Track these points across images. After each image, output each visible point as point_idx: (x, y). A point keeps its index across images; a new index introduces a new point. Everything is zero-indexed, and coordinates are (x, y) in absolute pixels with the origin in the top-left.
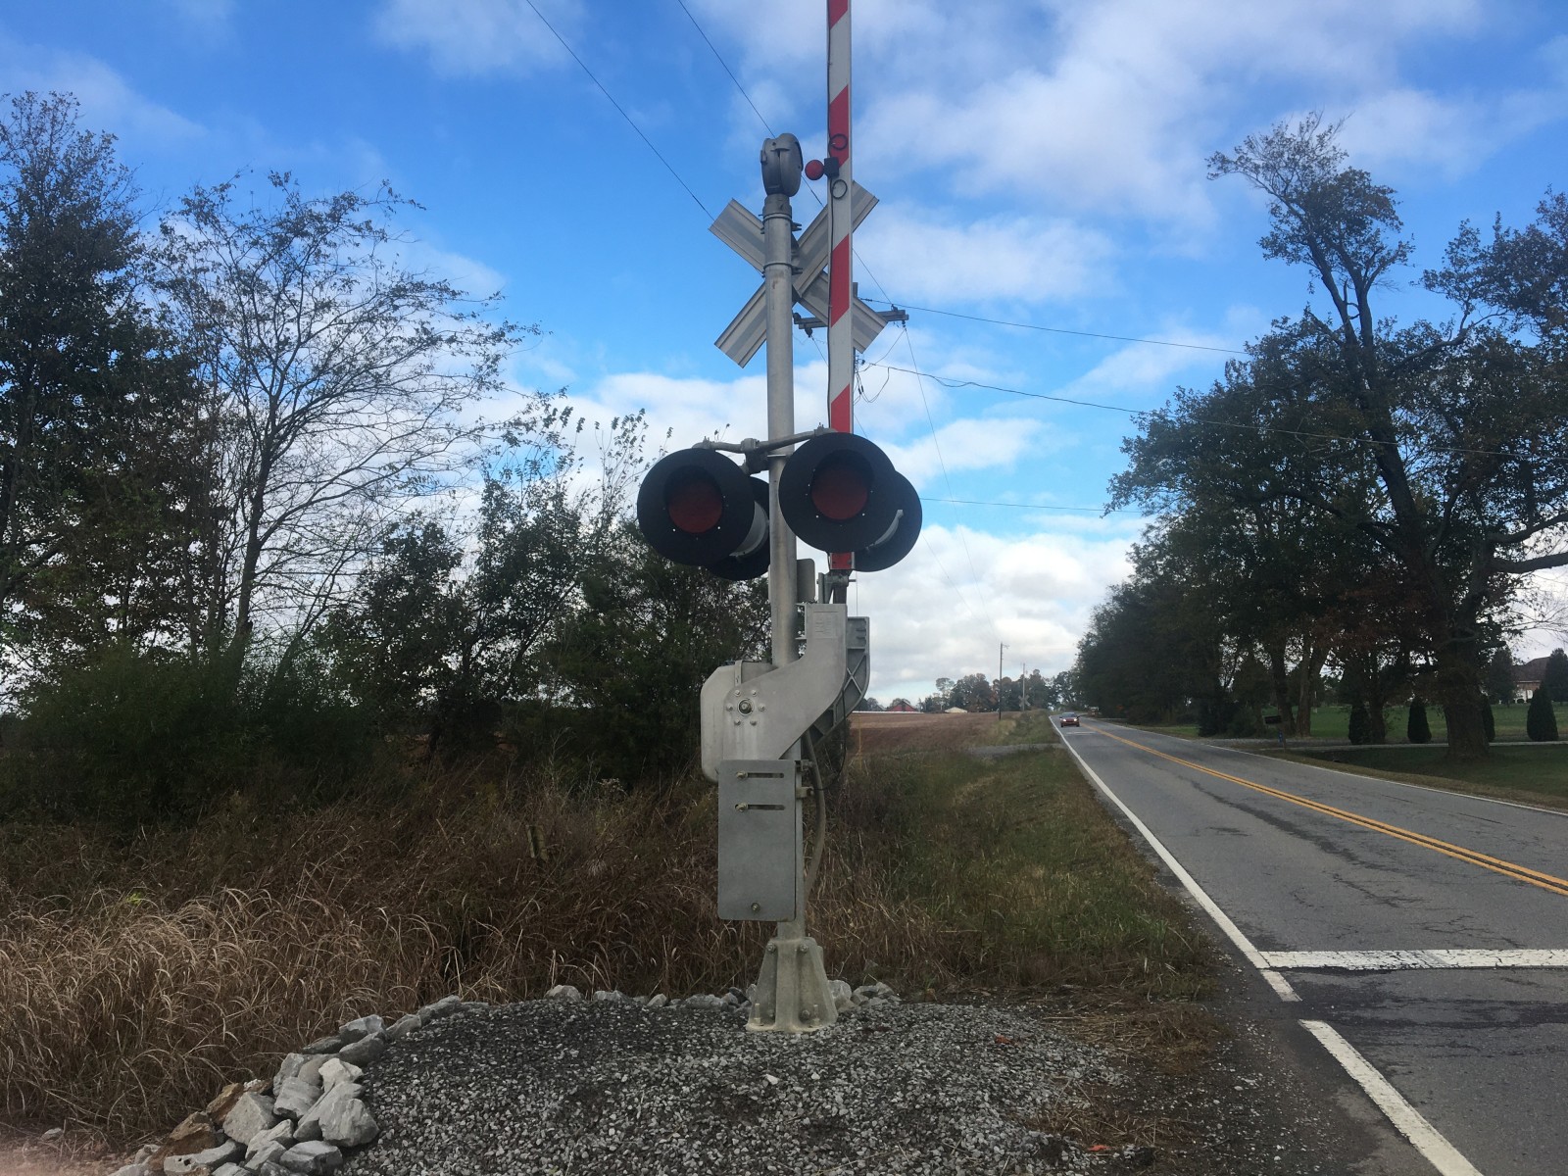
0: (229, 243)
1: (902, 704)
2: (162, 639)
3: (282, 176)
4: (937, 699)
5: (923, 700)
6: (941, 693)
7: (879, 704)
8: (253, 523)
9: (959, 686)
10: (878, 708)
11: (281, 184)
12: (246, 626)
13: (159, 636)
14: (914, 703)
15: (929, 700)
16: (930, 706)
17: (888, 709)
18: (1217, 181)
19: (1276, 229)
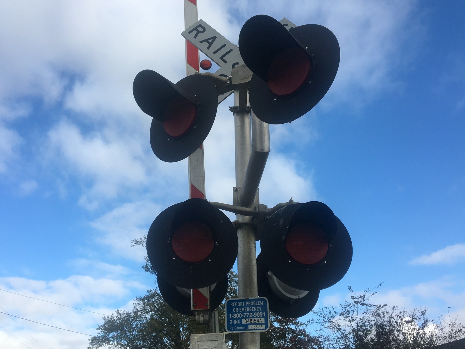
19: (146, 264)
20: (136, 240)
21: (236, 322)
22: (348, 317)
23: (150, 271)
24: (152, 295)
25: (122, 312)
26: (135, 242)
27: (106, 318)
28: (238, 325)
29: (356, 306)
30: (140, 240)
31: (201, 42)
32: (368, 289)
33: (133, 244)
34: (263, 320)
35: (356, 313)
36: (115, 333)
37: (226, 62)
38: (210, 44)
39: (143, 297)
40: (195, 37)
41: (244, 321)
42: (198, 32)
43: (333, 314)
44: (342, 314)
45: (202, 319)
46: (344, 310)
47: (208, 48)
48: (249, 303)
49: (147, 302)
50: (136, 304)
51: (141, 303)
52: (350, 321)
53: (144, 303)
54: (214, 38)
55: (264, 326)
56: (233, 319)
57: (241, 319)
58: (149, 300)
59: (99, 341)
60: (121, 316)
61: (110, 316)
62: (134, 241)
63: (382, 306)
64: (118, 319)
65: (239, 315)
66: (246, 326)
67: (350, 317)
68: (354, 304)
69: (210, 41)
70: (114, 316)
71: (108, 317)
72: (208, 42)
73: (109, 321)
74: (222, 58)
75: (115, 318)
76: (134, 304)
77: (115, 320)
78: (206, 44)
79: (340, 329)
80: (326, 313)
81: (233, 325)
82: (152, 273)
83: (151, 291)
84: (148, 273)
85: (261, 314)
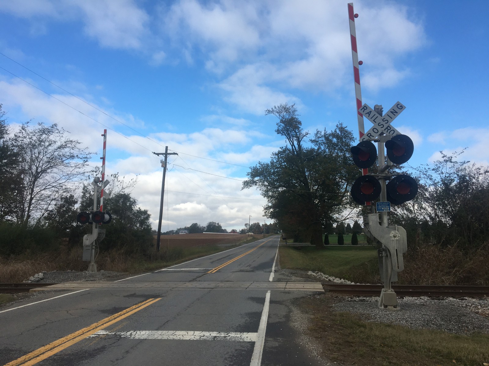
0: (28, 135)
1: (234, 231)
2: (9, 218)
3: (41, 123)
4: (245, 230)
5: (241, 230)
6: (246, 228)
7: (227, 231)
8: (31, 194)
9: (251, 226)
10: (227, 232)
11: (40, 125)
12: (29, 216)
13: (9, 217)
14: (238, 231)
15: (242, 230)
16: (243, 232)
17: (230, 233)
18: (267, 115)
19: (278, 128)
20: (268, 110)
21: (380, 209)
22: (438, 171)
23: (281, 133)
24: (283, 150)
25: (262, 163)
26: (268, 112)
27: (252, 167)
28: (381, 210)
29: (445, 163)
30: (271, 110)
31: (366, 114)
32: (455, 152)
33: (266, 113)
34: (389, 208)
35: (445, 168)
36: (259, 178)
37: (376, 122)
38: (369, 115)
39: (277, 152)
40: (363, 112)
41: (382, 209)
42: (365, 109)
43: (427, 169)
44: (433, 170)
45: (369, 208)
46: (436, 167)
47: (369, 116)
48: (384, 203)
49: (280, 155)
50: (272, 158)
51: (276, 157)
52: (440, 174)
53: (278, 157)
54: (371, 112)
55: (389, 210)
56: (379, 208)
57: (381, 208)
58: (281, 154)
59: (249, 183)
60: (262, 166)
61: (255, 166)
62: (266, 111)
63: (466, 162)
64: (260, 168)
65: (381, 207)
66: (383, 210)
67: (440, 171)
68: (444, 162)
69: (369, 113)
70: (258, 166)
71: (253, 167)
72: (369, 114)
73: (254, 169)
74: (374, 121)
75: (258, 168)
76: (271, 157)
77: (258, 169)
78: (368, 115)
79: (432, 179)
80: (422, 169)
81: (379, 210)
82: (283, 135)
83: (282, 147)
84: (280, 135)
85: (388, 207)
